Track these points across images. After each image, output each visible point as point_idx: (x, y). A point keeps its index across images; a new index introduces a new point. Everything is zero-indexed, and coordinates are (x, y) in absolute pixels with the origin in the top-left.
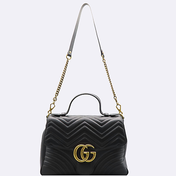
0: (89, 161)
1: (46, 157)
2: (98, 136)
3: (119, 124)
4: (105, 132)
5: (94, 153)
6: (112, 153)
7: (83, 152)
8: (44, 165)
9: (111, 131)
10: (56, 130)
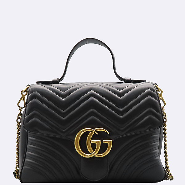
0: (101, 155)
1: (28, 153)
2: (115, 113)
3: (149, 94)
4: (127, 106)
5: (109, 142)
6: (138, 142)
7: (89, 141)
8: (25, 167)
9: (137, 105)
10: (44, 105)
